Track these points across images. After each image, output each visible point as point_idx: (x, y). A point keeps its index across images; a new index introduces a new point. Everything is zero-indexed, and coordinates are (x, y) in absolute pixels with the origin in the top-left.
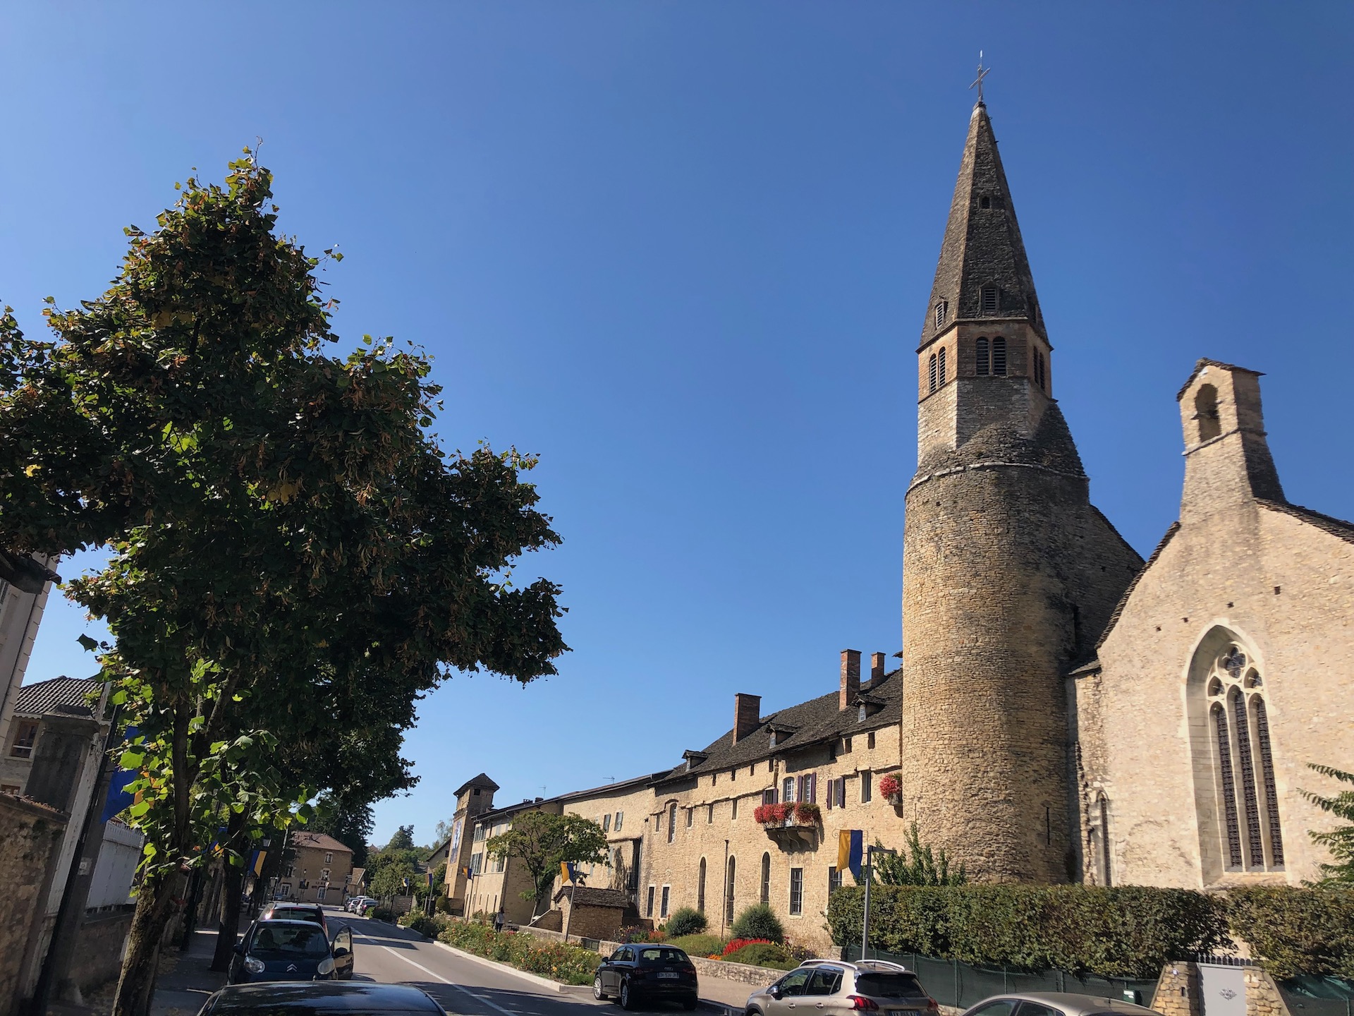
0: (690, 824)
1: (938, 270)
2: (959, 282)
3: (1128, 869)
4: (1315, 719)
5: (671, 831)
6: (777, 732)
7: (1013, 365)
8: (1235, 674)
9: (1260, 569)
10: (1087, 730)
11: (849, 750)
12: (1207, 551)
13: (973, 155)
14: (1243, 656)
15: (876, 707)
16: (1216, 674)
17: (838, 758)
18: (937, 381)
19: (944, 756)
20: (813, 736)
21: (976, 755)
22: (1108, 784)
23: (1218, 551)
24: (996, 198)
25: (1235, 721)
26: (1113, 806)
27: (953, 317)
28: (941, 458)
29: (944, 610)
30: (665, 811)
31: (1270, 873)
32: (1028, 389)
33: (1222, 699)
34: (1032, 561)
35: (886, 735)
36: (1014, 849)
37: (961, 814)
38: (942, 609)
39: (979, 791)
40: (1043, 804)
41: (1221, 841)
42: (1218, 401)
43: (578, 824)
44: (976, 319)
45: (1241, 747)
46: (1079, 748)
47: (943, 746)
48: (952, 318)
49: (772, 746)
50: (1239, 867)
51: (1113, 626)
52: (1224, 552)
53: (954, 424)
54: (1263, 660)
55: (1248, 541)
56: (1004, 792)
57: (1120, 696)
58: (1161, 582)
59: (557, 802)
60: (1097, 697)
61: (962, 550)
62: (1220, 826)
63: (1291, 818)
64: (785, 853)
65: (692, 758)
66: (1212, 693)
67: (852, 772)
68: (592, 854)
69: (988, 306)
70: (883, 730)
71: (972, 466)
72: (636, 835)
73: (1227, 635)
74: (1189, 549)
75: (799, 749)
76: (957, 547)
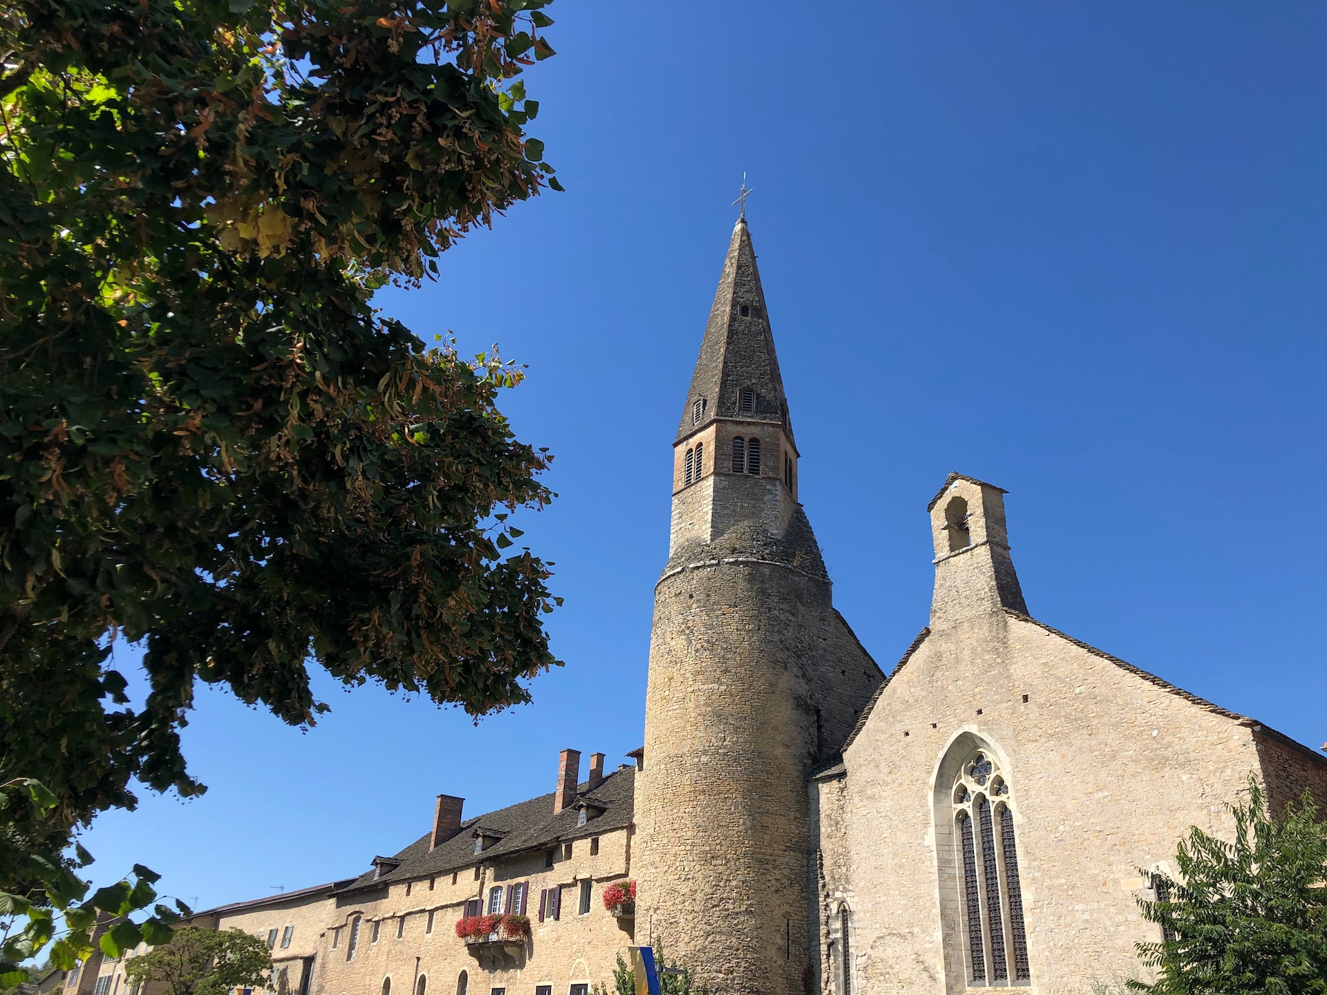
0: (375, 939)
1: (696, 369)
2: (719, 382)
3: (869, 985)
4: (1061, 828)
5: (352, 947)
6: (484, 837)
7: (767, 466)
8: (980, 782)
9: (1009, 677)
10: (829, 837)
11: (569, 855)
12: (957, 657)
13: (735, 265)
14: (989, 763)
15: (597, 811)
16: (962, 781)
17: (556, 866)
18: (693, 475)
19: (685, 863)
20: (525, 841)
21: (719, 862)
22: (851, 894)
23: (967, 658)
24: (755, 308)
25: (979, 829)
26: (855, 917)
27: (712, 415)
28: (694, 550)
29: (693, 706)
30: (346, 925)
31: (1014, 988)
32: (779, 491)
33: (968, 806)
34: (781, 660)
35: (612, 841)
36: (753, 965)
37: (700, 927)
38: (690, 705)
39: (721, 901)
40: (784, 916)
41: (964, 954)
42: (968, 513)
43: (239, 940)
44: (734, 419)
45: (984, 855)
46: (821, 856)
47: (685, 852)
48: (710, 415)
49: (478, 852)
50: (981, 981)
51: (860, 729)
52: (973, 659)
53: (709, 517)
54: (1011, 768)
55: (997, 649)
56: (745, 902)
57: (865, 802)
58: (910, 686)
59: (212, 915)
60: (842, 803)
61: (713, 644)
62: (963, 938)
63: (1038, 929)
64: (487, 971)
65: (382, 864)
66: (957, 801)
67: (570, 881)
68: (254, 976)
69: (745, 408)
70: (609, 835)
71: (726, 560)
72: (308, 952)
73: (974, 742)
74: (939, 656)
75: (513, 855)
76: (708, 642)
